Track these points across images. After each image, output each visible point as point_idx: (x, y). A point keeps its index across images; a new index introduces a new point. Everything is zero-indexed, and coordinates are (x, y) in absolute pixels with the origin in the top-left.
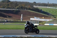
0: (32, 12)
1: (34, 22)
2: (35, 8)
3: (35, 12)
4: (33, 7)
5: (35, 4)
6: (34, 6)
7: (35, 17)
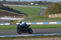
0: (2, 11)
1: (4, 22)
2: (5, 7)
3: (6, 11)
4: (2, 5)
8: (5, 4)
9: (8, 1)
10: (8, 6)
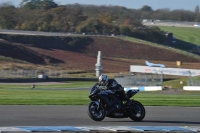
0: (136, 44)
1: (143, 80)
2: (147, 29)
5: (147, 13)
6: (145, 22)
7: (147, 63)
8: (148, 18)
9: (158, 11)
10: (157, 28)
